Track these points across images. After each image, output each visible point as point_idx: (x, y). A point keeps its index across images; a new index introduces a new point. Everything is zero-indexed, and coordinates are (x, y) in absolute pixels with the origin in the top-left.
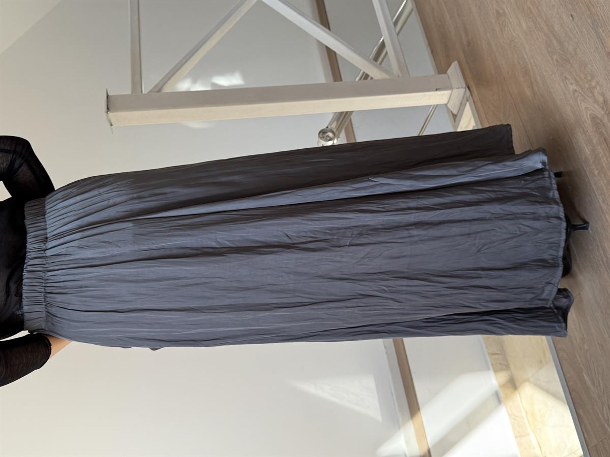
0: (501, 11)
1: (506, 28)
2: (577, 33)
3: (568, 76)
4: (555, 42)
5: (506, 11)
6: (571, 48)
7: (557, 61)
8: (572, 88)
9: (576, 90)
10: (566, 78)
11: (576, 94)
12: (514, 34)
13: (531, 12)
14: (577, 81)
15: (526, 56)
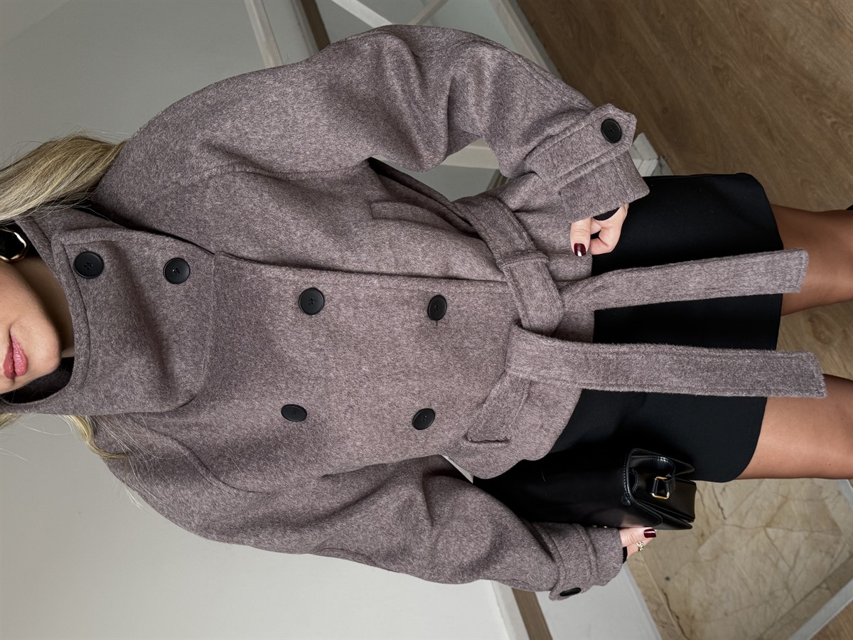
0: (721, 66)
1: (730, 82)
2: (837, 67)
3: (824, 111)
4: (805, 82)
5: (731, 64)
6: (828, 83)
7: (808, 99)
8: (829, 121)
9: (835, 123)
10: (821, 114)
11: (836, 126)
12: (742, 86)
13: (769, 58)
14: (836, 114)
15: (760, 105)
